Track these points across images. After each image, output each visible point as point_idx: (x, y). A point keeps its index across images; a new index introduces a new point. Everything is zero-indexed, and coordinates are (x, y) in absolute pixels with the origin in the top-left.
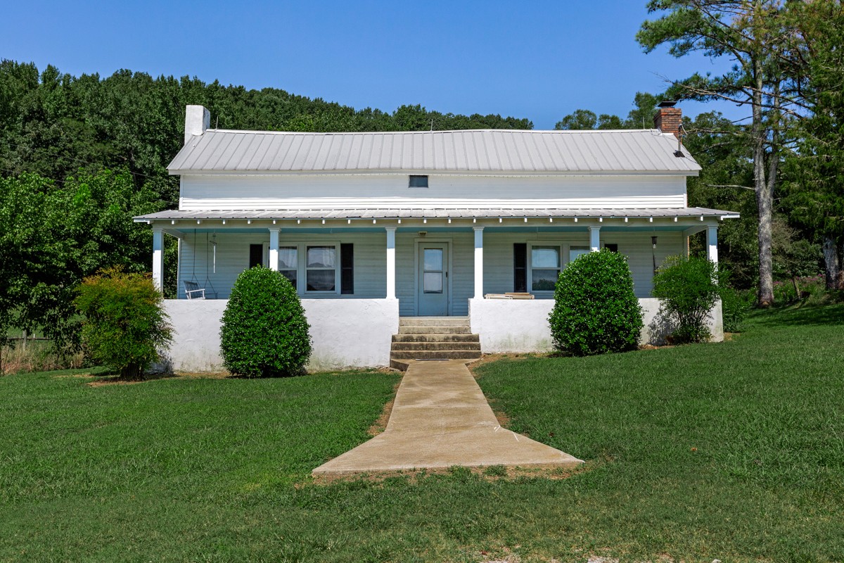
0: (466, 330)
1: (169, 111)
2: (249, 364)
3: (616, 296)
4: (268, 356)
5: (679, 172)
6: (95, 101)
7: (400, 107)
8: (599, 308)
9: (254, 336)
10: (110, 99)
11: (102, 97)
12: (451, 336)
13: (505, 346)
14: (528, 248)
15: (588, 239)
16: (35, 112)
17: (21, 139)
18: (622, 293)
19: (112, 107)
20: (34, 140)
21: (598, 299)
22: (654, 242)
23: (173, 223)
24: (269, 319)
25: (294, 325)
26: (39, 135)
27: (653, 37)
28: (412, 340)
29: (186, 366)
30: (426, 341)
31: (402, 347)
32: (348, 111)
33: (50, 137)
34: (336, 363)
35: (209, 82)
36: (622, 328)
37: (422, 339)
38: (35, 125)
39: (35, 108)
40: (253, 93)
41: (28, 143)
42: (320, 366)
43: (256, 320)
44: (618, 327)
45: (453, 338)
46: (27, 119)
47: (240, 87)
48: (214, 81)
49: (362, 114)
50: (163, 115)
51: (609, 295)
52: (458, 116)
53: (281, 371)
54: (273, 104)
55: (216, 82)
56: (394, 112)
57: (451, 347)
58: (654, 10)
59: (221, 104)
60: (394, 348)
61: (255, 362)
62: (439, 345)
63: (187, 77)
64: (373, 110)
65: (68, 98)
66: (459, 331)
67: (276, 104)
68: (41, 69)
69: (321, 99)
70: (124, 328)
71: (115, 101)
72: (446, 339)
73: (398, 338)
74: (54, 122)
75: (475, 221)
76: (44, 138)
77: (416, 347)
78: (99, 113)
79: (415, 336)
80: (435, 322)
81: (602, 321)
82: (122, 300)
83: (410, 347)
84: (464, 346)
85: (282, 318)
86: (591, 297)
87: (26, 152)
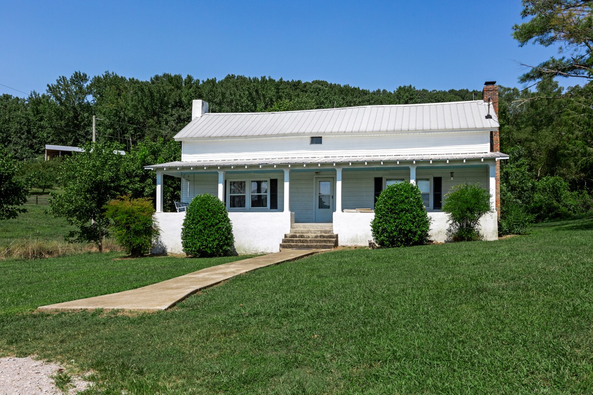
0: (330, 231)
1: (252, 98)
2: (192, 250)
3: (407, 211)
4: (202, 245)
5: (483, 129)
6: (210, 95)
7: (398, 88)
8: (395, 219)
9: (195, 234)
10: (219, 93)
11: (214, 92)
12: (319, 235)
13: (354, 241)
14: (384, 180)
15: (409, 174)
16: (177, 102)
17: (171, 118)
18: (411, 209)
19: (220, 97)
20: (177, 119)
21: (395, 213)
22: (452, 176)
23: (165, 169)
24: (203, 224)
25: (220, 228)
26: (179, 116)
27: (525, 35)
28: (296, 237)
29: (173, 250)
30: (304, 237)
31: (288, 241)
32: (365, 93)
33: (185, 117)
34: (254, 250)
35: (277, 80)
36: (410, 231)
37: (302, 236)
38: (177, 110)
39: (178, 100)
40: (305, 85)
41: (174, 121)
42: (246, 251)
43: (196, 224)
44: (407, 231)
45: (321, 236)
46: (173, 107)
47: (298, 81)
48: (280, 78)
49: (374, 93)
50: (249, 101)
51: (402, 211)
52: (439, 91)
53: (211, 254)
54: (318, 90)
55: (281, 79)
56: (394, 91)
57: (317, 241)
58: (526, 16)
59: (283, 92)
60: (284, 241)
61: (195, 248)
62: (310, 240)
63: (265, 77)
64: (381, 91)
65: (196, 94)
66: (326, 232)
67: (320, 90)
68: (184, 77)
69: (348, 85)
70: (128, 228)
71: (222, 94)
72: (316, 237)
73: (288, 236)
74: (188, 108)
75: (334, 165)
76: (182, 117)
77: (297, 241)
78: (213, 102)
79: (298, 235)
80: (313, 226)
81: (397, 226)
82: (126, 213)
83: (293, 241)
84: (325, 241)
85: (212, 223)
86: (391, 212)
87: (173, 126)
